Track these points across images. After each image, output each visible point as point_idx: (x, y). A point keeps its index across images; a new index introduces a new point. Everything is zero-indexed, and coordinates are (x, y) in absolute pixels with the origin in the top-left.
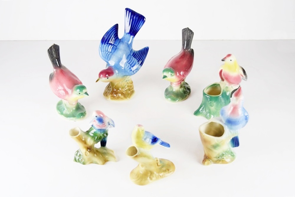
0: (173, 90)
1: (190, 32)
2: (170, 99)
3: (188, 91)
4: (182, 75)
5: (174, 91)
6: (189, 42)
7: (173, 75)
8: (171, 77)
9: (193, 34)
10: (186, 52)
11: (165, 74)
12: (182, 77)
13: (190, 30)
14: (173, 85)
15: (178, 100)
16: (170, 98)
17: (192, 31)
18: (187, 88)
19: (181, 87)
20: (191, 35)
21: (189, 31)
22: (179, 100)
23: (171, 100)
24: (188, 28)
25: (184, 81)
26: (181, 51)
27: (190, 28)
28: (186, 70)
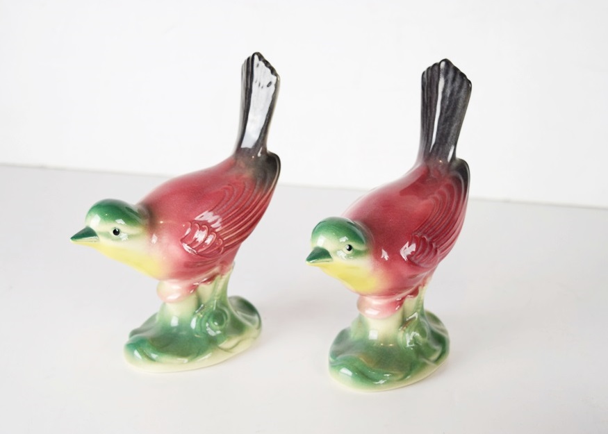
0: (366, 333)
1: (454, 80)
2: (350, 373)
3: (438, 348)
4: (405, 258)
5: (373, 342)
6: (451, 125)
7: (358, 253)
8: (348, 256)
9: (469, 89)
10: (432, 168)
11: (323, 241)
12: (406, 271)
13: (456, 70)
14: (371, 313)
15: (382, 382)
16: (349, 369)
17: (463, 75)
18: (433, 333)
19: (404, 323)
20: (459, 92)
21: (451, 75)
22: (388, 382)
23: (354, 376)
24: (448, 62)
25: (416, 298)
26: (416, 164)
27: (455, 63)
28: (428, 240)
